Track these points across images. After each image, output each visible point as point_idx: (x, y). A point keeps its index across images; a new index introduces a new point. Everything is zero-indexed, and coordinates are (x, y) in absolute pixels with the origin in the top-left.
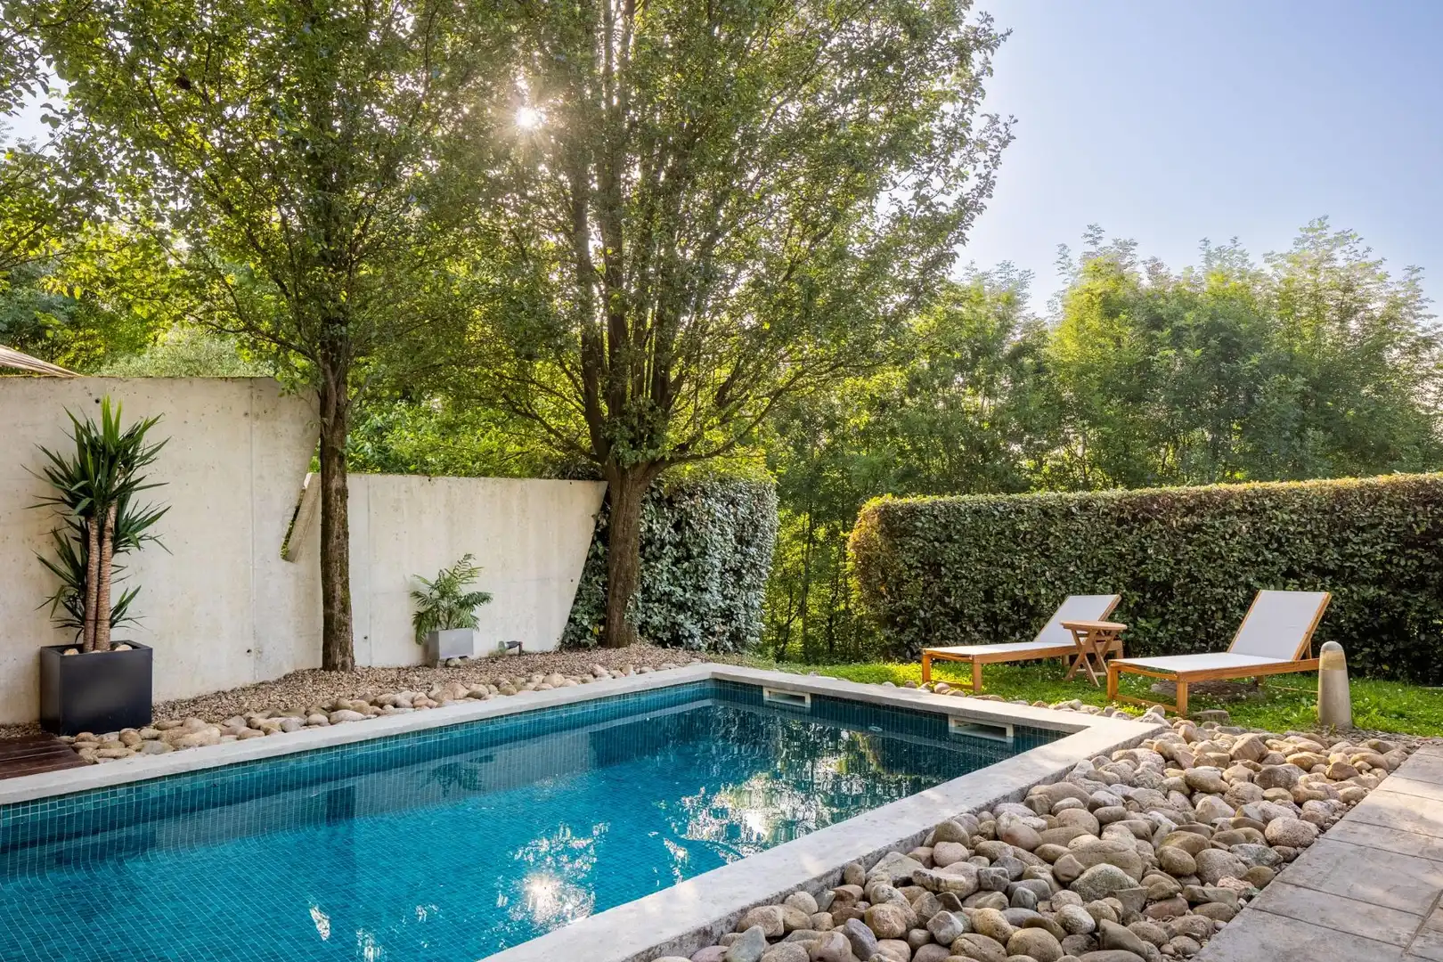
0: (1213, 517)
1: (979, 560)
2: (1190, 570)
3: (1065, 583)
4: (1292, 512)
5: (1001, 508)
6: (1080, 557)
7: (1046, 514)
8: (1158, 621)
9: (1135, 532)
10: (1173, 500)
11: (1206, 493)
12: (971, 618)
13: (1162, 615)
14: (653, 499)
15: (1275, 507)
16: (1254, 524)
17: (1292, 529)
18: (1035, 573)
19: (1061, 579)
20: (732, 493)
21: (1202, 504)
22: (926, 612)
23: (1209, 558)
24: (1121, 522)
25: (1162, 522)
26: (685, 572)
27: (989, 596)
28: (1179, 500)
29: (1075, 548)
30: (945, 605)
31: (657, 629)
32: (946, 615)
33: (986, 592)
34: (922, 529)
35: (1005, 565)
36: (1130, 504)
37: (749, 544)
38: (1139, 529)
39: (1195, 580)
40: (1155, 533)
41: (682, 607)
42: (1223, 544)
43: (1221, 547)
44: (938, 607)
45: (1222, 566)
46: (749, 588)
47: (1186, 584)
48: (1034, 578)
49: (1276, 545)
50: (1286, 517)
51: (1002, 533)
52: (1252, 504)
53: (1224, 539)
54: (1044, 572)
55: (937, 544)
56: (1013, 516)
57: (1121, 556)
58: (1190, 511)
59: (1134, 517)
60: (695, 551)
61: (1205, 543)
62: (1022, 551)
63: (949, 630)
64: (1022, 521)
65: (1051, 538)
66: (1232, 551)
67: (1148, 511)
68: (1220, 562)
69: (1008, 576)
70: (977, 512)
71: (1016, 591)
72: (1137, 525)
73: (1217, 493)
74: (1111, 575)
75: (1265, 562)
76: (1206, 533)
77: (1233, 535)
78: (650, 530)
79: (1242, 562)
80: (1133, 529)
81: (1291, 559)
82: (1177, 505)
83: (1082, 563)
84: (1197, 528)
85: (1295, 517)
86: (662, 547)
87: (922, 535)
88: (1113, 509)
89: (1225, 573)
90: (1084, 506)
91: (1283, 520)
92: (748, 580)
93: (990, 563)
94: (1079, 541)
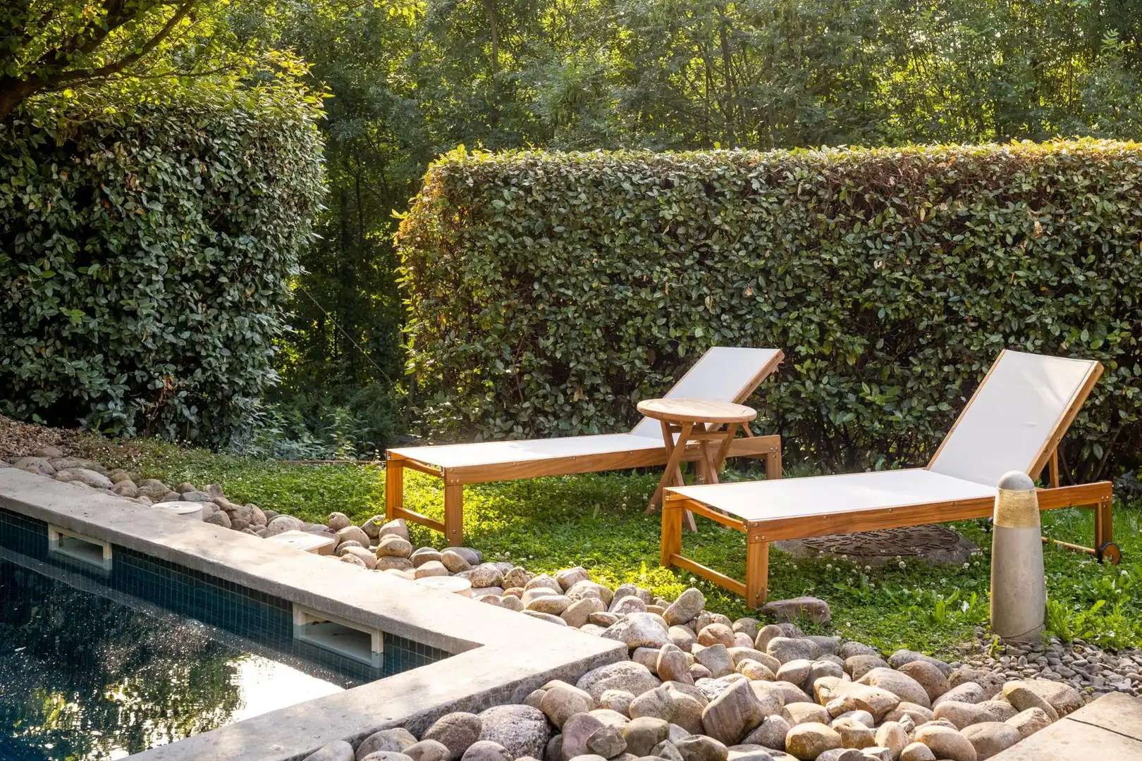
0: (989, 203)
1: (596, 272)
2: (946, 300)
3: (737, 317)
4: (1122, 197)
5: (636, 178)
6: (766, 272)
7: (709, 188)
8: (896, 391)
9: (857, 226)
10: (923, 170)
11: (978, 159)
12: (581, 377)
13: (904, 380)
14: (30, 148)
15: (1092, 189)
16: (1056, 217)
17: (1118, 229)
18: (689, 298)
19: (732, 309)
20: (201, 137)
21: (972, 179)
22: (507, 364)
23: (979, 279)
24: (836, 208)
25: (901, 210)
26: (93, 283)
27: (612, 338)
28: (933, 172)
29: (756, 253)
30: (540, 353)
31: (30, 385)
32: (543, 369)
33: (606, 329)
34: (505, 213)
35: (639, 283)
36: (848, 175)
37: (237, 231)
38: (864, 223)
39: (954, 318)
40: (889, 230)
41: (81, 345)
42: (1000, 254)
43: (998, 260)
44: (527, 355)
45: (999, 294)
46: (237, 308)
47: (940, 325)
48: (685, 308)
49: (1092, 258)
50: (1110, 207)
51: (637, 222)
52: (1053, 182)
53: (1004, 245)
54: (701, 298)
55: (528, 241)
56: (655, 193)
57: (833, 273)
58: (951, 191)
59: (859, 201)
60: (114, 243)
61: (975, 250)
62: (669, 257)
63: (545, 397)
64: (669, 202)
65: (716, 235)
66: (1018, 266)
67: (881, 191)
68: (998, 285)
69: (644, 303)
70: (597, 183)
71: (655, 330)
72: (860, 215)
73: (997, 160)
74: (815, 304)
75: (1073, 288)
76: (973, 233)
77: (1019, 238)
78: (18, 203)
79: (1034, 288)
80: (854, 221)
81: (1117, 284)
82: (929, 179)
83: (769, 283)
84: (958, 225)
85: (1123, 207)
86: (47, 234)
87: (506, 222)
88: (821, 185)
89: (1007, 307)
90: (773, 178)
91: (1104, 214)
92: (233, 294)
93: (614, 278)
94: (763, 241)
